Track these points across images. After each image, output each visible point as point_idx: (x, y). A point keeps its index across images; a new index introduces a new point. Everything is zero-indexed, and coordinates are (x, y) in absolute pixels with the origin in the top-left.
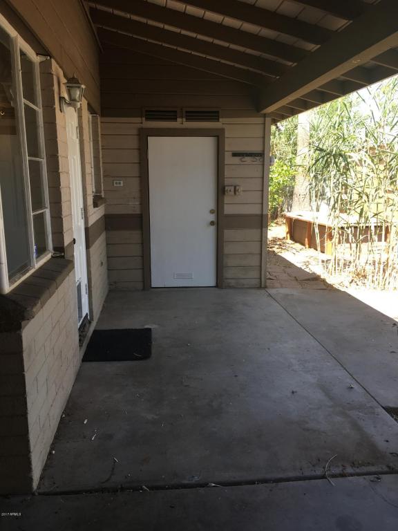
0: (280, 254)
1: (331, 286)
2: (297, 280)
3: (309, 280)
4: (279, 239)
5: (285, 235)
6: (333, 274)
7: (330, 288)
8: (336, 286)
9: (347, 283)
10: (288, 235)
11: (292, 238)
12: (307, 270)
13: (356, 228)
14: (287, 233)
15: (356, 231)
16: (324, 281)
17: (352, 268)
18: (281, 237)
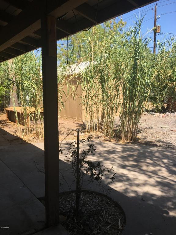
0: (2, 128)
1: (25, 141)
2: (9, 141)
3: (14, 140)
4: (4, 121)
5: (6, 118)
6: (26, 135)
7: (24, 142)
8: (27, 141)
9: (31, 139)
10: (8, 119)
11: (10, 120)
12: (15, 135)
13: (35, 113)
14: (7, 118)
15: (35, 115)
16: (22, 139)
17: (34, 132)
18: (4, 119)
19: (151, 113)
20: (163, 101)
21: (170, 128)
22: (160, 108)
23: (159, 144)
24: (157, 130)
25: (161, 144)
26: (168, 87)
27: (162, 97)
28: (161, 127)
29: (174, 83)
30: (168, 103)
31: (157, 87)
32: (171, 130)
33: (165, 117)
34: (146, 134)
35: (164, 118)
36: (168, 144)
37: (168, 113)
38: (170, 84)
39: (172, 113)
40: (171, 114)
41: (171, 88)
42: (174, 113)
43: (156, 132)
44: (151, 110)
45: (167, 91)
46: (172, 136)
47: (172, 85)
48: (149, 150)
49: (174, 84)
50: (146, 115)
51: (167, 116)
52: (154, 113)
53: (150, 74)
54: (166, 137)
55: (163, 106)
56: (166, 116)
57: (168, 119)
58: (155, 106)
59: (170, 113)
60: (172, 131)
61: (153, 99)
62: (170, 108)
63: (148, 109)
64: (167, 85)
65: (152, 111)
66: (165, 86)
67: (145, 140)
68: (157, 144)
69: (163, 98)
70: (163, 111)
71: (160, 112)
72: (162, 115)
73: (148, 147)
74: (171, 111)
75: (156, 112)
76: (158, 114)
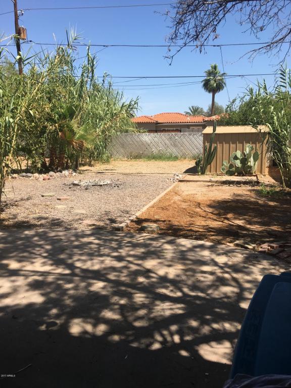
19: (24, 174)
20: (43, 154)
21: (56, 195)
22: (39, 165)
23: (39, 223)
24: (36, 201)
25: (43, 221)
26: (48, 131)
27: (40, 147)
28: (43, 196)
29: (57, 125)
30: (51, 157)
31: (30, 131)
32: (58, 199)
33: (49, 179)
34: (18, 211)
35: (47, 181)
36: (55, 220)
37: (51, 173)
38: (51, 127)
39: (58, 172)
40: (57, 174)
41: (53, 132)
42: (61, 172)
43: (34, 205)
44: (25, 169)
45: (47, 138)
46: (59, 207)
47: (54, 128)
48: (23, 236)
49: (56, 127)
50: (16, 178)
51: (51, 178)
52: (29, 174)
53: (12, 107)
54: (50, 210)
55: (43, 162)
56: (49, 177)
57: (52, 182)
58: (30, 162)
59: (55, 173)
60: (60, 199)
61: (26, 151)
62: (54, 165)
63: (19, 169)
64: (45, 127)
65: (27, 171)
66: (42, 129)
67: (16, 220)
68: (36, 223)
69: (42, 149)
70: (45, 169)
71: (40, 172)
72: (42, 176)
73: (21, 231)
74: (57, 169)
75: (32, 173)
76: (36, 175)
